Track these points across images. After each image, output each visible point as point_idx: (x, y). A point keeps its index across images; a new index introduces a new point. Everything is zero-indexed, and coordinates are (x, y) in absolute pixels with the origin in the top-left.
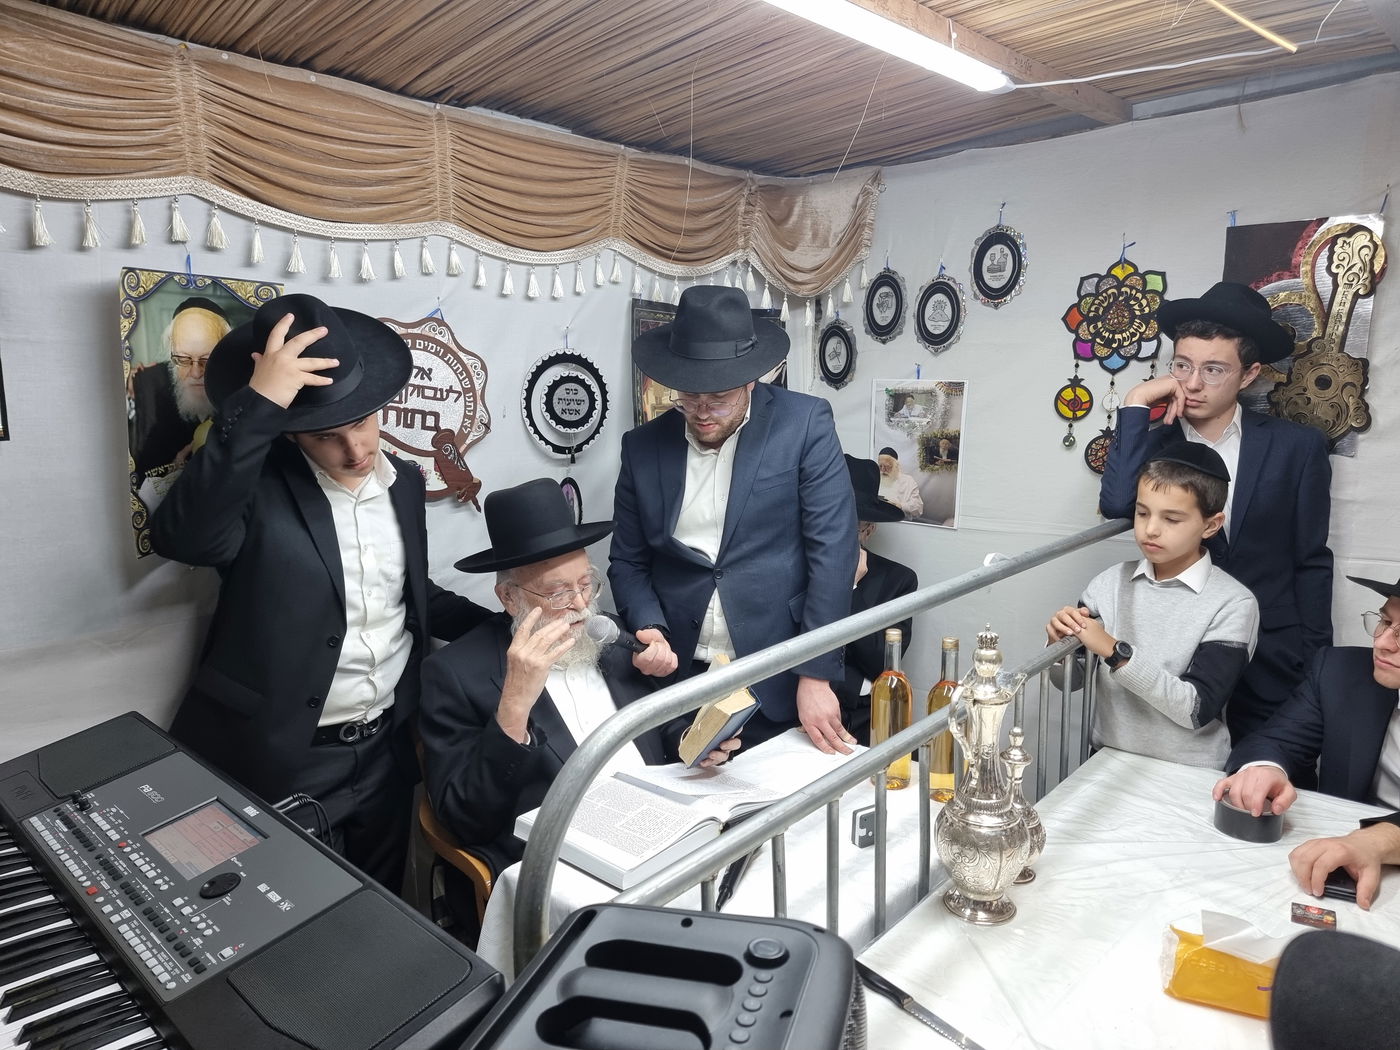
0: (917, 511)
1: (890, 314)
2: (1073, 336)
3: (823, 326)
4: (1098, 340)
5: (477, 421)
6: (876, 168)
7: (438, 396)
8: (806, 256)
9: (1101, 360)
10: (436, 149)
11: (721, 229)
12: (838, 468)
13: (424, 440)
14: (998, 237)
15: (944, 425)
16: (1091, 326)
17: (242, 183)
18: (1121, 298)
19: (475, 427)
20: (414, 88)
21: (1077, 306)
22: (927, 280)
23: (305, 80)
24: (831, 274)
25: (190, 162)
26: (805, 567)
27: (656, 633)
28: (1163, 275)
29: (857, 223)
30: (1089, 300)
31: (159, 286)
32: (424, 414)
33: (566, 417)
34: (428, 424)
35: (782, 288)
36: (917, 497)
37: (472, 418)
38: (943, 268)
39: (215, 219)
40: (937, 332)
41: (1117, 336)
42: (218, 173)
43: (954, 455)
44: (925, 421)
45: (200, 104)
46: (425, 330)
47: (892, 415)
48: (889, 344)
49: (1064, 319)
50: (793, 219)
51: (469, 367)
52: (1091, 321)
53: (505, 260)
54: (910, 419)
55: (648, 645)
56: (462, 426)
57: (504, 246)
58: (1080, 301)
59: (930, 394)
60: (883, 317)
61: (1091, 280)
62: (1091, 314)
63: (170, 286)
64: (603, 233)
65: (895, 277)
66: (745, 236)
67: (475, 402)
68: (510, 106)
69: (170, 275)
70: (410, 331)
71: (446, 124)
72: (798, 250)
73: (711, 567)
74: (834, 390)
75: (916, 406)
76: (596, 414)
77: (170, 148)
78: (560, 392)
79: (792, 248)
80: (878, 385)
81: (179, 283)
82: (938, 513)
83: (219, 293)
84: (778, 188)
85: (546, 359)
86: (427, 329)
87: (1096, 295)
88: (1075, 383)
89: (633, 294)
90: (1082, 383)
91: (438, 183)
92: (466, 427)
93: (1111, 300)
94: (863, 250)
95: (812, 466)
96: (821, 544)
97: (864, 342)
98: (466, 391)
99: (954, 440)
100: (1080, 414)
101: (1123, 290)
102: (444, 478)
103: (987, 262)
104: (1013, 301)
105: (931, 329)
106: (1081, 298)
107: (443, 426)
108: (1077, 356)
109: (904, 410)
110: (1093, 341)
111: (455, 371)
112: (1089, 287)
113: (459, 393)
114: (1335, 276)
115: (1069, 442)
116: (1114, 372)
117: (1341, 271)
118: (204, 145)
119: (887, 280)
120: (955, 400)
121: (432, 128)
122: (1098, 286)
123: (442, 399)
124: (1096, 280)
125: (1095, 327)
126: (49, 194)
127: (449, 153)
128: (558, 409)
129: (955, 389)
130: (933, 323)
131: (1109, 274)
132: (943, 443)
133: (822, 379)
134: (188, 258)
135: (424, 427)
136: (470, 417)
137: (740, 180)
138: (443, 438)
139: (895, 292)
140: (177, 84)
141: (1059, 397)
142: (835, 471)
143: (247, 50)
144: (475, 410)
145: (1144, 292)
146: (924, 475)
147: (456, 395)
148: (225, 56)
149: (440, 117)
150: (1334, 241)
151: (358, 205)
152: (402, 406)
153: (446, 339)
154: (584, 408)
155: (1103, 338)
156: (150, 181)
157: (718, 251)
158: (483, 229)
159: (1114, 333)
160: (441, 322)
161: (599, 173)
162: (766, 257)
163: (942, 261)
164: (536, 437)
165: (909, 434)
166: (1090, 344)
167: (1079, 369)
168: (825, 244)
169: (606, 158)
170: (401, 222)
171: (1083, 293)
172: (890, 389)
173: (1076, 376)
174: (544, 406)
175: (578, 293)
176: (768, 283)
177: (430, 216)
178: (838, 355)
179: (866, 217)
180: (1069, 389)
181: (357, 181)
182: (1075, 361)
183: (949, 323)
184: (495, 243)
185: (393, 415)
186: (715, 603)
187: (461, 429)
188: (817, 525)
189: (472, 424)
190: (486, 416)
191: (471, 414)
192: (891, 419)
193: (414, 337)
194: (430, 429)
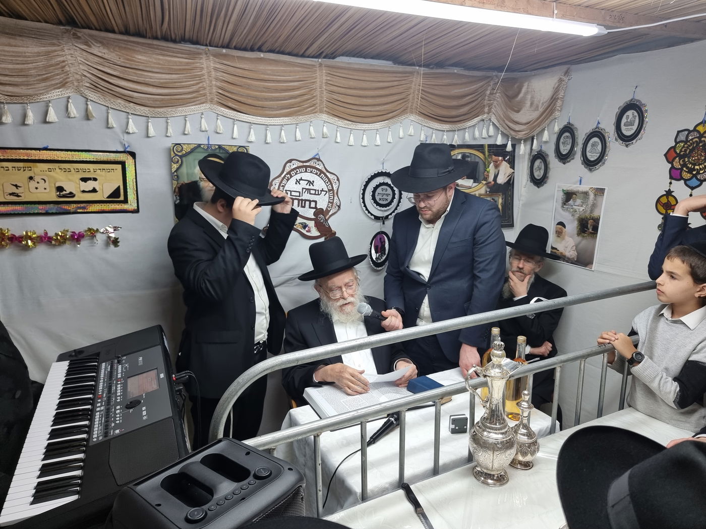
0: (573, 258)
1: (569, 147)
2: (670, 166)
3: (533, 154)
4: (685, 169)
5: (334, 204)
6: (567, 66)
7: (317, 193)
8: (526, 115)
9: (686, 181)
10: (318, 80)
12: (494, 239)
13: (310, 213)
14: (633, 106)
16: (681, 161)
17: (230, 104)
18: (701, 144)
19: (333, 207)
20: (309, 52)
21: (673, 148)
22: (589, 130)
23: (258, 57)
24: (535, 126)
25: (209, 98)
26: (472, 287)
27: (393, 311)
29: (554, 97)
30: (682, 144)
31: (192, 151)
32: (310, 201)
33: (381, 202)
34: (312, 206)
35: (508, 134)
36: (574, 250)
37: (332, 203)
38: (599, 123)
39: (218, 121)
40: (592, 159)
41: (697, 167)
42: (220, 101)
43: (596, 229)
44: (582, 209)
45: (213, 73)
46: (311, 163)
47: (565, 204)
48: (567, 164)
49: (665, 155)
50: (521, 95)
51: (331, 180)
52: (681, 157)
53: (351, 129)
54: (574, 207)
55: (387, 318)
56: (327, 206)
57: (349, 122)
58: (676, 145)
59: (586, 194)
60: (565, 149)
61: (683, 133)
62: (682, 153)
63: (199, 150)
64: (404, 112)
65: (572, 127)
66: (489, 107)
67: (334, 196)
68: (358, 55)
69: (199, 145)
70: (305, 164)
71: (324, 68)
72: (521, 112)
73: (425, 283)
74: (537, 188)
75: (578, 200)
76: (396, 201)
77: (201, 93)
78: (379, 190)
79: (518, 111)
80: (559, 187)
81: (203, 148)
82: (584, 260)
83: (221, 151)
84: (514, 79)
85: (369, 177)
86: (312, 163)
87: (686, 142)
88: (669, 193)
90: (673, 194)
91: (319, 95)
92: (329, 207)
93: (695, 145)
94: (556, 112)
95: (480, 237)
96: (480, 278)
97: (554, 163)
99: (596, 221)
101: (703, 139)
102: (319, 230)
103: (624, 120)
104: (636, 144)
105: (589, 157)
106: (677, 143)
107: (319, 207)
108: (671, 178)
109: (571, 202)
110: (681, 169)
111: (325, 182)
112: (682, 137)
113: (327, 192)
116: (692, 188)
118: (214, 90)
119: (568, 129)
120: (599, 198)
121: (316, 70)
122: (687, 136)
123: (318, 194)
124: (686, 133)
125: (683, 161)
126: (154, 116)
127: (324, 81)
128: (377, 198)
129: (600, 192)
130: (591, 154)
131: (695, 130)
132: (590, 222)
133: (531, 182)
134: (209, 137)
135: (310, 207)
136: (331, 202)
137: (488, 77)
138: (318, 212)
139: (571, 135)
140: (204, 66)
141: (658, 201)
142: (491, 241)
143: (233, 47)
144: (333, 200)
146: (579, 239)
147: (325, 193)
148: (224, 51)
149: (321, 65)
151: (281, 109)
152: (300, 198)
153: (321, 167)
154: (390, 198)
155: (687, 168)
156: (192, 107)
157: (472, 115)
158: (341, 116)
159: (695, 165)
160: (319, 160)
161: (403, 83)
162: (500, 117)
163: (598, 118)
164: (367, 212)
165: (573, 215)
166: (679, 171)
167: (672, 185)
168: (537, 108)
169: (407, 75)
170: (300, 115)
171: (678, 140)
172: (564, 189)
173: (670, 189)
174: (371, 197)
175: (389, 142)
176: (501, 131)
177: (314, 111)
178: (540, 169)
179: (559, 94)
180: (665, 197)
181: (280, 99)
182: (669, 181)
183: (599, 154)
184: (346, 121)
185: (296, 202)
186: (426, 301)
187: (327, 208)
188: (479, 267)
189: (332, 206)
190: (339, 202)
191: (332, 201)
192: (564, 206)
193: (306, 167)
194: (312, 208)
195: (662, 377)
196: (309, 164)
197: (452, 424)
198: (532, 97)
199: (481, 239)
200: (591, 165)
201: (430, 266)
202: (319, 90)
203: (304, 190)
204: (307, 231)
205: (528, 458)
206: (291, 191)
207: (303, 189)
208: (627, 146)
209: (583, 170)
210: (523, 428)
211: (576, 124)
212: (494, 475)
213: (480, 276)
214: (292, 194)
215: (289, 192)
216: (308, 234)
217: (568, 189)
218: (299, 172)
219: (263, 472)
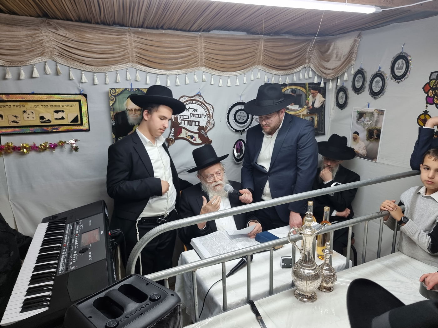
0: (364, 155)
1: (361, 84)
2: (426, 95)
3: (338, 88)
4: (436, 97)
5: (211, 123)
6: (359, 32)
7: (199, 116)
8: (333, 64)
9: (436, 104)
10: (199, 46)
12: (310, 145)
13: (195, 129)
14: (402, 56)
16: (434, 92)
17: (144, 63)
19: (210, 125)
20: (193, 29)
21: (428, 84)
22: (374, 72)
23: (161, 33)
24: (338, 71)
25: (131, 59)
26: (296, 175)
27: (247, 190)
29: (351, 52)
30: (434, 81)
31: (122, 92)
32: (195, 122)
33: (240, 121)
34: (196, 125)
35: (321, 76)
36: (365, 150)
37: (209, 122)
38: (380, 68)
39: (137, 73)
40: (376, 91)
42: (138, 61)
43: (378, 136)
44: (369, 123)
45: (133, 44)
46: (196, 98)
47: (358, 120)
48: (360, 95)
49: (423, 88)
50: (330, 51)
51: (208, 108)
52: (433, 89)
53: (220, 76)
54: (364, 122)
55: (243, 194)
57: (220, 72)
58: (430, 82)
59: (372, 113)
60: (358, 85)
61: (435, 74)
62: (434, 87)
63: (125, 92)
64: (254, 64)
65: (363, 71)
66: (309, 59)
67: (210, 118)
68: (224, 29)
69: (126, 89)
70: (191, 99)
71: (202, 38)
72: (330, 62)
73: (267, 173)
74: (341, 110)
75: (367, 117)
76: (249, 120)
77: (126, 56)
78: (238, 114)
79: (328, 61)
80: (354, 109)
81: (128, 91)
82: (371, 156)
83: (139, 92)
84: (325, 40)
85: (232, 105)
87: (436, 79)
88: (426, 113)
90: (428, 113)
91: (199, 55)
92: (207, 125)
94: (353, 61)
95: (300, 144)
97: (351, 94)
98: (207, 115)
99: (379, 131)
102: (201, 139)
103: (396, 66)
104: (404, 82)
105: (374, 90)
106: (430, 80)
107: (201, 125)
108: (427, 103)
109: (362, 119)
110: (434, 97)
111: (204, 109)
112: (434, 76)
113: (205, 115)
118: (134, 54)
119: (360, 72)
120: (381, 117)
121: (198, 40)
122: (437, 76)
123: (200, 117)
124: (437, 74)
125: (435, 92)
126: (97, 71)
127: (203, 46)
128: (237, 119)
129: (381, 112)
130: (375, 88)
132: (375, 131)
133: (337, 106)
134: (131, 84)
135: (195, 125)
136: (208, 122)
137: (309, 40)
138: (201, 128)
139: (363, 76)
140: (128, 39)
141: (419, 118)
142: (308, 146)
143: (145, 27)
144: (210, 120)
146: (368, 142)
147: (205, 116)
148: (140, 30)
149: (200, 36)
151: (176, 65)
153: (201, 100)
154: (245, 118)
156: (121, 65)
157: (298, 65)
158: (213, 68)
160: (200, 96)
161: (253, 45)
162: (316, 66)
163: (380, 65)
164: (230, 127)
165: (364, 127)
166: (432, 98)
167: (428, 108)
168: (340, 59)
169: (256, 40)
170: (187, 68)
171: (431, 78)
172: (358, 111)
173: (426, 110)
174: (233, 118)
175: (245, 84)
176: (317, 74)
177: (197, 65)
178: (342, 98)
179: (354, 50)
180: (423, 115)
181: (175, 58)
182: (426, 105)
183: (380, 88)
184: (217, 71)
185: (186, 122)
186: (267, 184)
187: (206, 126)
188: (300, 163)
190: (213, 122)
191: (209, 121)
192: (358, 122)
193: (192, 100)
195: (420, 233)
196: (194, 99)
197: (282, 262)
198: (337, 52)
199: (302, 145)
200: (375, 95)
201: (270, 162)
202: (199, 52)
203: (191, 115)
204: (194, 140)
205: (330, 285)
206: (183, 116)
207: (191, 114)
208: (398, 82)
209: (370, 98)
210: (326, 266)
211: (366, 68)
212: (307, 296)
213: (302, 169)
214: (184, 117)
215: (182, 116)
216: (194, 142)
217: (361, 110)
218: (188, 104)
219: (155, 297)
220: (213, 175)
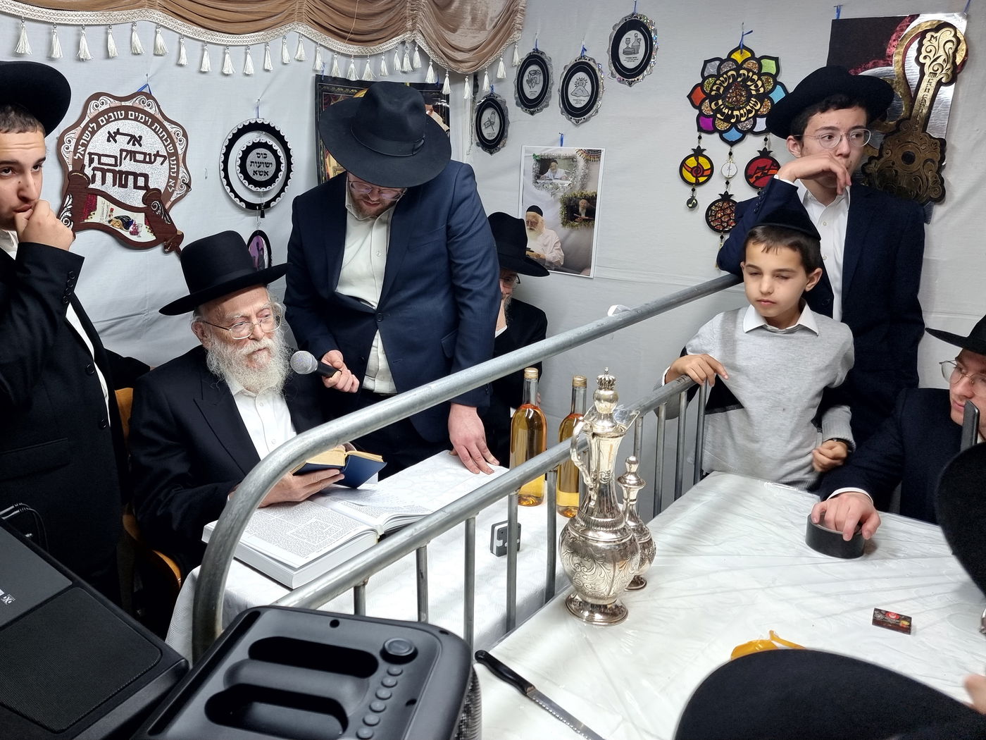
0: (558, 262)
1: (537, 89)
2: (697, 112)
3: (481, 99)
4: (719, 116)
5: (179, 181)
7: (147, 160)
9: (721, 133)
11: (392, 14)
13: (135, 198)
14: (634, 23)
15: (583, 186)
16: (713, 104)
18: (739, 80)
19: (178, 186)
21: (701, 85)
22: (570, 60)
24: (487, 53)
28: (776, 60)
29: (511, 9)
30: (711, 80)
32: (136, 175)
33: (257, 178)
34: (139, 184)
35: (445, 66)
36: (558, 249)
37: (176, 179)
38: (584, 50)
40: (578, 106)
41: (736, 113)
43: (591, 213)
44: (567, 183)
47: (538, 177)
48: (537, 115)
49: (689, 97)
51: (173, 135)
52: (713, 99)
53: (204, 41)
54: (554, 181)
56: (167, 185)
57: (202, 31)
58: (703, 82)
59: (572, 159)
60: (532, 92)
61: (713, 63)
62: (713, 93)
64: (288, 18)
65: (543, 57)
66: (413, 20)
67: (178, 165)
70: (123, 104)
72: (459, 31)
74: (488, 154)
75: (559, 170)
76: (281, 175)
78: (252, 156)
79: (454, 31)
80: (526, 152)
82: (576, 263)
85: (235, 131)
86: (137, 102)
87: (718, 76)
88: (698, 152)
89: (316, 71)
90: (704, 153)
92: (171, 187)
93: (731, 81)
94: (516, 33)
95: (458, 224)
97: (516, 113)
98: (170, 155)
99: (592, 200)
100: (702, 179)
101: (741, 72)
102: (153, 231)
103: (623, 46)
104: (645, 80)
105: (573, 103)
106: (704, 78)
107: (152, 185)
108: (700, 129)
109: (549, 174)
110: (714, 117)
111: (161, 138)
112: (712, 69)
113: (165, 157)
114: (922, 65)
115: (692, 204)
116: (732, 144)
117: (928, 62)
119: (536, 59)
120: (593, 166)
122: (719, 68)
123: (150, 162)
124: (717, 63)
125: (716, 105)
128: (250, 170)
129: (593, 156)
130: (576, 98)
131: (729, 58)
132: (582, 203)
133: (478, 145)
135: (136, 187)
136: (173, 178)
138: (152, 196)
139: (543, 70)
141: (683, 164)
142: (478, 227)
144: (178, 172)
145: (760, 75)
146: (566, 230)
147: (162, 159)
150: (923, 35)
152: (117, 169)
153: (153, 111)
154: (272, 170)
155: (723, 114)
157: (390, 32)
158: (184, 15)
159: (733, 109)
160: (149, 96)
162: (431, 38)
163: (583, 43)
164: (232, 195)
165: (553, 194)
166: (711, 119)
167: (702, 141)
168: (482, 27)
171: (706, 74)
172: (537, 154)
173: (699, 147)
174: (238, 168)
175: (267, 70)
176: (433, 61)
177: (137, 4)
178: (492, 124)
179: (518, 4)
180: (693, 158)
182: (698, 134)
183: (589, 98)
184: (194, 28)
185: (109, 176)
186: (378, 342)
187: (166, 188)
188: (465, 275)
189: (175, 184)
190: (187, 177)
191: (175, 175)
192: (538, 181)
193: (127, 109)
194: (140, 188)
196: (131, 104)
199: (462, 227)
203: (124, 154)
204: (132, 233)
206: (100, 156)
207: (122, 151)
208: (630, 84)
209: (564, 123)
211: (549, 52)
213: (471, 288)
214: (102, 161)
215: (96, 158)
216: (134, 238)
217: (543, 154)
218: (113, 119)
220: (247, 318)
